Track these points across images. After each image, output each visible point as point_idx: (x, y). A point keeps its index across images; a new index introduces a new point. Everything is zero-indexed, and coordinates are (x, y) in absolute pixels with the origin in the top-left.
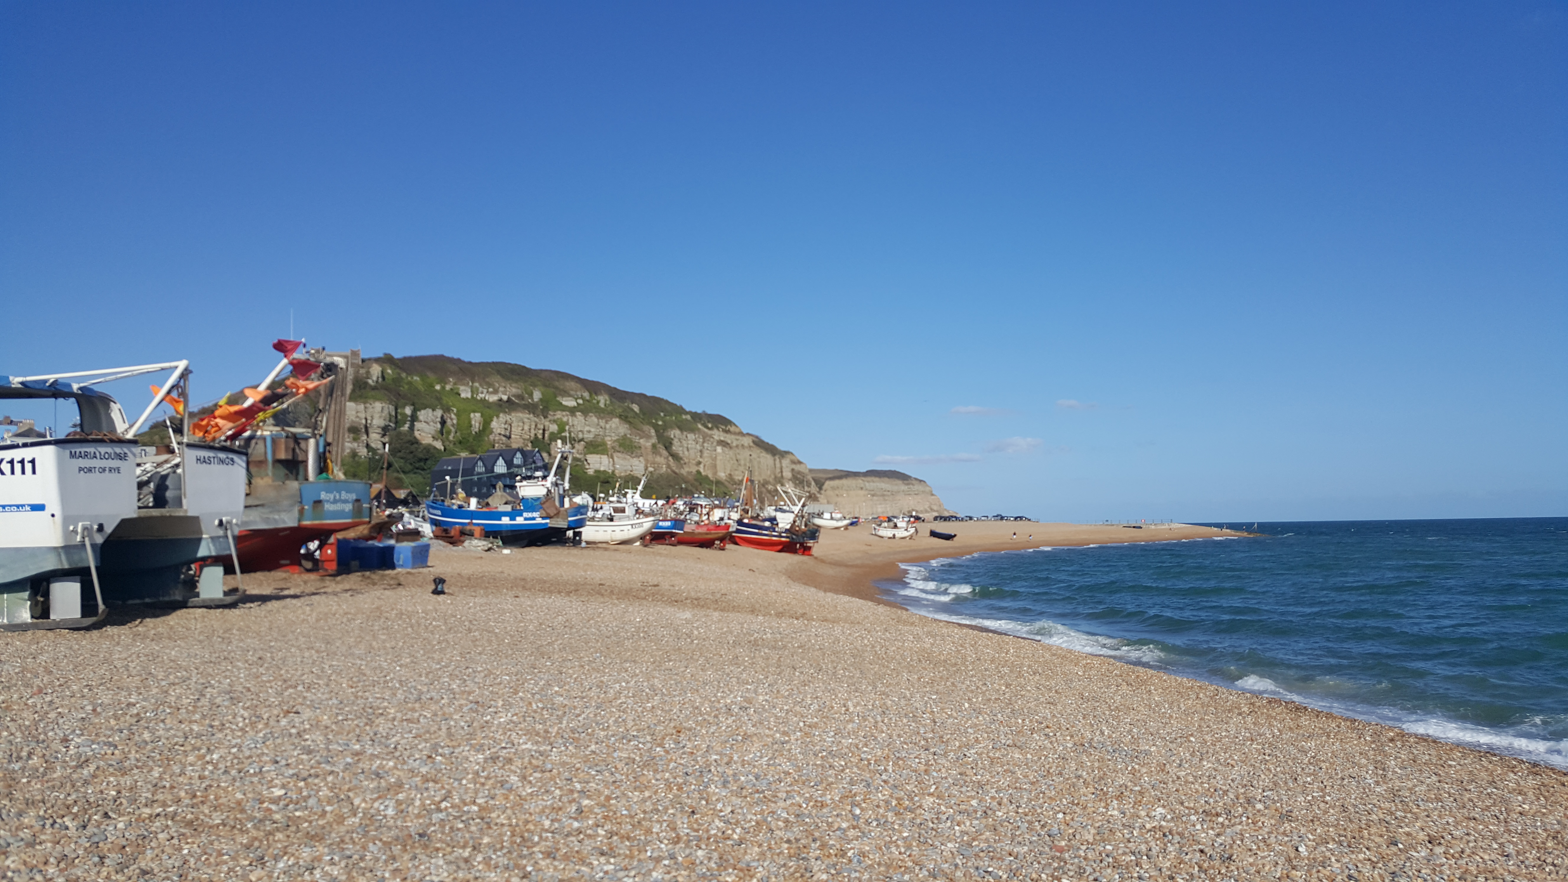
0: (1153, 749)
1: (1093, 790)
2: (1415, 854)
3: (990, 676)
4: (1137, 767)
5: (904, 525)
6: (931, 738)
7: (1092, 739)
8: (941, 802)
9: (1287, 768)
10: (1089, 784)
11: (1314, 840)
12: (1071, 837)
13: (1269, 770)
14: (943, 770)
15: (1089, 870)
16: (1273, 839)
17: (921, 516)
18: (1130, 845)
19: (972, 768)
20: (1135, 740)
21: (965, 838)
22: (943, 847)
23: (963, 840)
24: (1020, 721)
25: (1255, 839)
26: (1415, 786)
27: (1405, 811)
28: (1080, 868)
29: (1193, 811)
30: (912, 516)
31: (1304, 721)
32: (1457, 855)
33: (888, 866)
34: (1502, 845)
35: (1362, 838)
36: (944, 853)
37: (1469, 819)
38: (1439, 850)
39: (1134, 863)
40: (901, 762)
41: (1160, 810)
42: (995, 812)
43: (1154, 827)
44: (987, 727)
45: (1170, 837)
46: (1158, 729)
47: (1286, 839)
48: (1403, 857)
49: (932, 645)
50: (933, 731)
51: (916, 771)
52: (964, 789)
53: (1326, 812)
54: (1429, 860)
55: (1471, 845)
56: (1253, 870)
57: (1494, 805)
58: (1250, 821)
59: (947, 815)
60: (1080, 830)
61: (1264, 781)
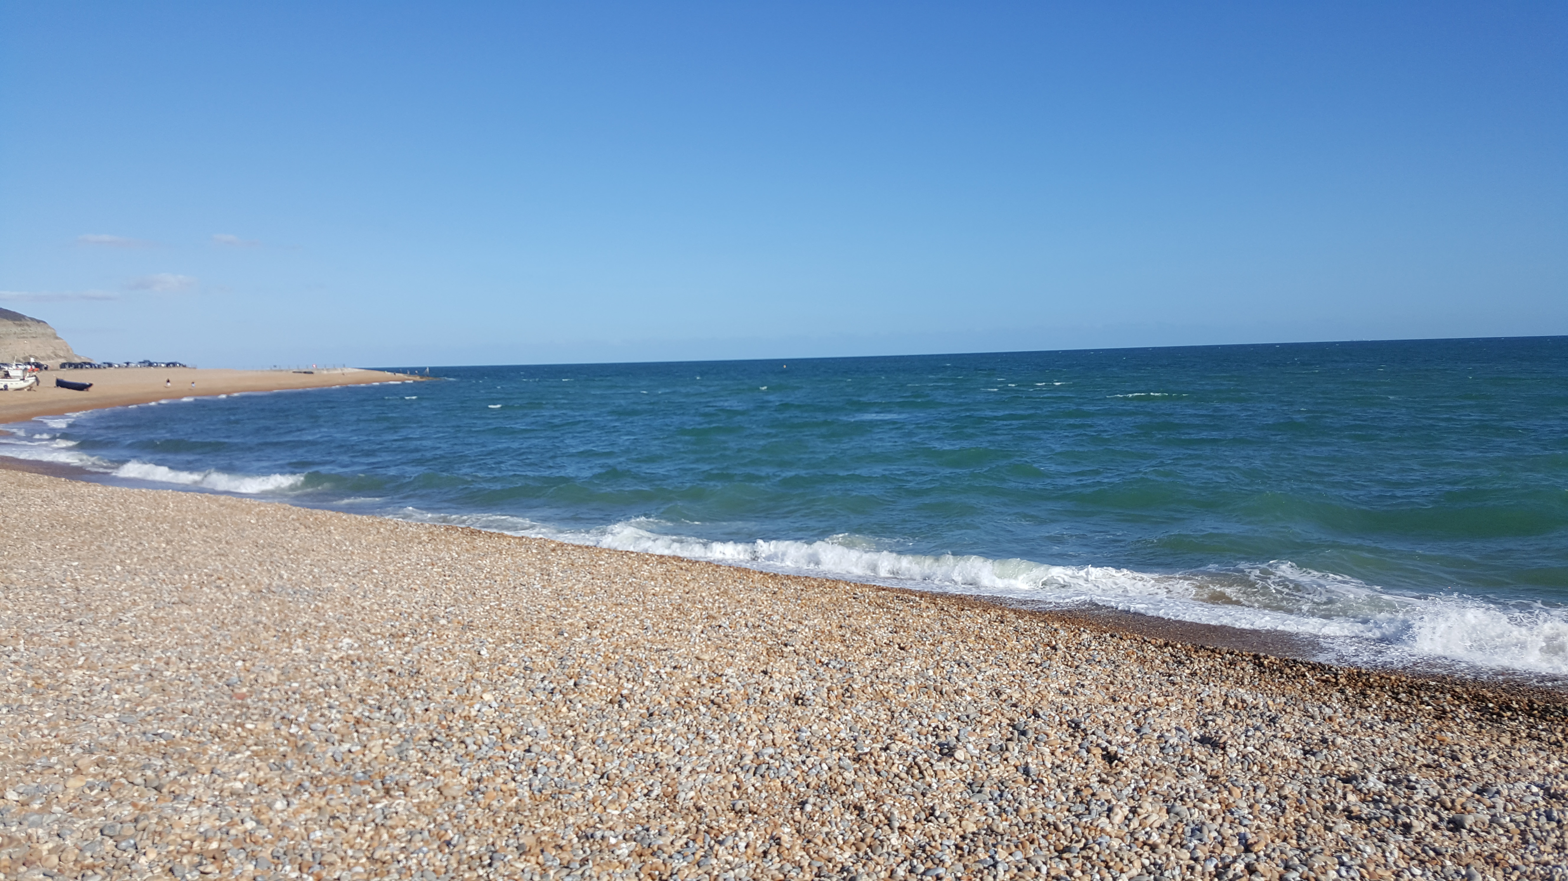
0: (336, 585)
1: (275, 633)
2: (578, 640)
3: (146, 535)
4: (320, 604)
5: (19, 373)
6: (75, 608)
7: (270, 584)
8: (93, 673)
9: (466, 585)
10: (269, 627)
11: (494, 643)
12: (253, 682)
13: (450, 589)
14: (94, 639)
15: (275, 710)
16: (457, 648)
17: (42, 362)
18: (317, 678)
19: (131, 632)
20: (317, 580)
21: (127, 706)
22: (99, 720)
23: (124, 708)
24: (186, 577)
25: (441, 651)
26: (574, 585)
27: (567, 606)
28: (265, 710)
29: (380, 637)
30: (29, 364)
31: (479, 542)
32: (609, 635)
33: (27, 753)
34: (642, 621)
35: (534, 634)
36: (101, 726)
37: (617, 605)
38: (596, 633)
39: (322, 695)
40: (35, 639)
41: (347, 640)
42: (162, 672)
43: (342, 658)
44: (146, 587)
45: (359, 664)
46: (341, 566)
47: (469, 646)
48: (568, 644)
49: (69, 507)
50: (76, 600)
51: (57, 645)
52: (121, 655)
53: (502, 618)
54: (588, 643)
55: (620, 625)
56: (440, 678)
57: (634, 591)
58: (435, 636)
59: (101, 686)
60: (262, 673)
61: (446, 599)
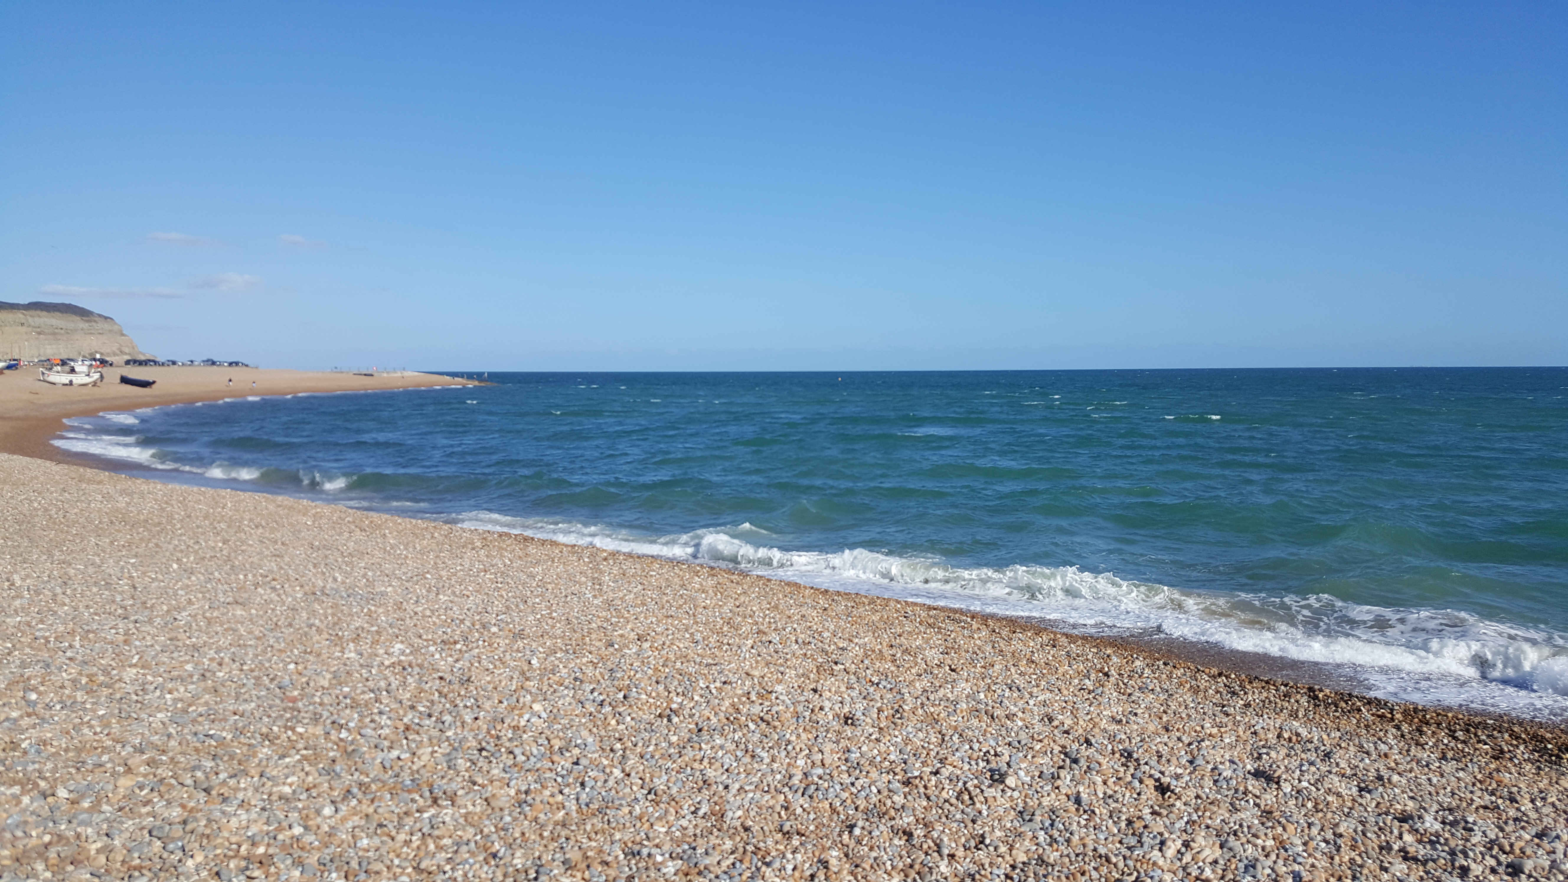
0: (389, 589)
1: (327, 636)
2: (628, 651)
3: (204, 533)
4: (373, 608)
5: (85, 369)
6: (131, 605)
7: (324, 587)
8: (146, 671)
9: (518, 593)
10: (322, 631)
11: (544, 652)
12: (305, 685)
13: (502, 596)
14: (148, 638)
15: (326, 714)
16: (508, 657)
17: (107, 359)
18: (369, 683)
19: (185, 631)
20: (370, 583)
21: (179, 706)
22: (151, 719)
23: (176, 708)
24: (241, 577)
25: (491, 659)
26: (625, 595)
27: (618, 617)
28: (315, 714)
29: (431, 643)
30: (95, 360)
31: (532, 550)
32: (660, 647)
33: (79, 750)
34: (692, 634)
35: (585, 644)
36: (153, 725)
37: (668, 617)
38: (646, 645)
39: (373, 701)
40: (91, 636)
41: (399, 646)
42: (214, 673)
43: (393, 663)
44: (201, 586)
45: (410, 670)
46: (394, 571)
47: (520, 655)
48: (618, 655)
49: (128, 504)
50: (133, 597)
51: (112, 643)
52: (175, 655)
53: (553, 627)
54: (639, 655)
55: (670, 637)
56: (490, 687)
57: (685, 603)
58: (486, 644)
59: (155, 685)
60: (314, 677)
61: (497, 606)
